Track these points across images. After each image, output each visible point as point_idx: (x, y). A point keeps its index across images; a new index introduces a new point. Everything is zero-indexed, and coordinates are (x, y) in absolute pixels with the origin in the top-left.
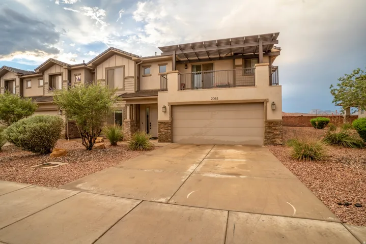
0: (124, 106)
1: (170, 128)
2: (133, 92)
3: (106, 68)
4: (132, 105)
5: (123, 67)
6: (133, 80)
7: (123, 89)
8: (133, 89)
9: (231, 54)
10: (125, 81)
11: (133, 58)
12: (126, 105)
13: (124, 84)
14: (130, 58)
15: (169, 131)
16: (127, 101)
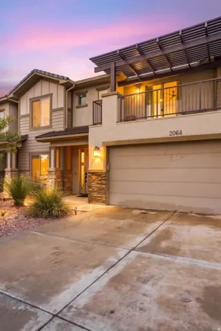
0: (48, 149)
1: (104, 182)
2: (63, 129)
3: (30, 99)
4: (59, 148)
5: (51, 95)
6: (62, 112)
7: (50, 126)
8: (62, 126)
9: (210, 59)
10: (53, 114)
11: (62, 81)
12: (51, 148)
13: (51, 120)
14: (56, 82)
15: (104, 186)
16: (52, 141)
